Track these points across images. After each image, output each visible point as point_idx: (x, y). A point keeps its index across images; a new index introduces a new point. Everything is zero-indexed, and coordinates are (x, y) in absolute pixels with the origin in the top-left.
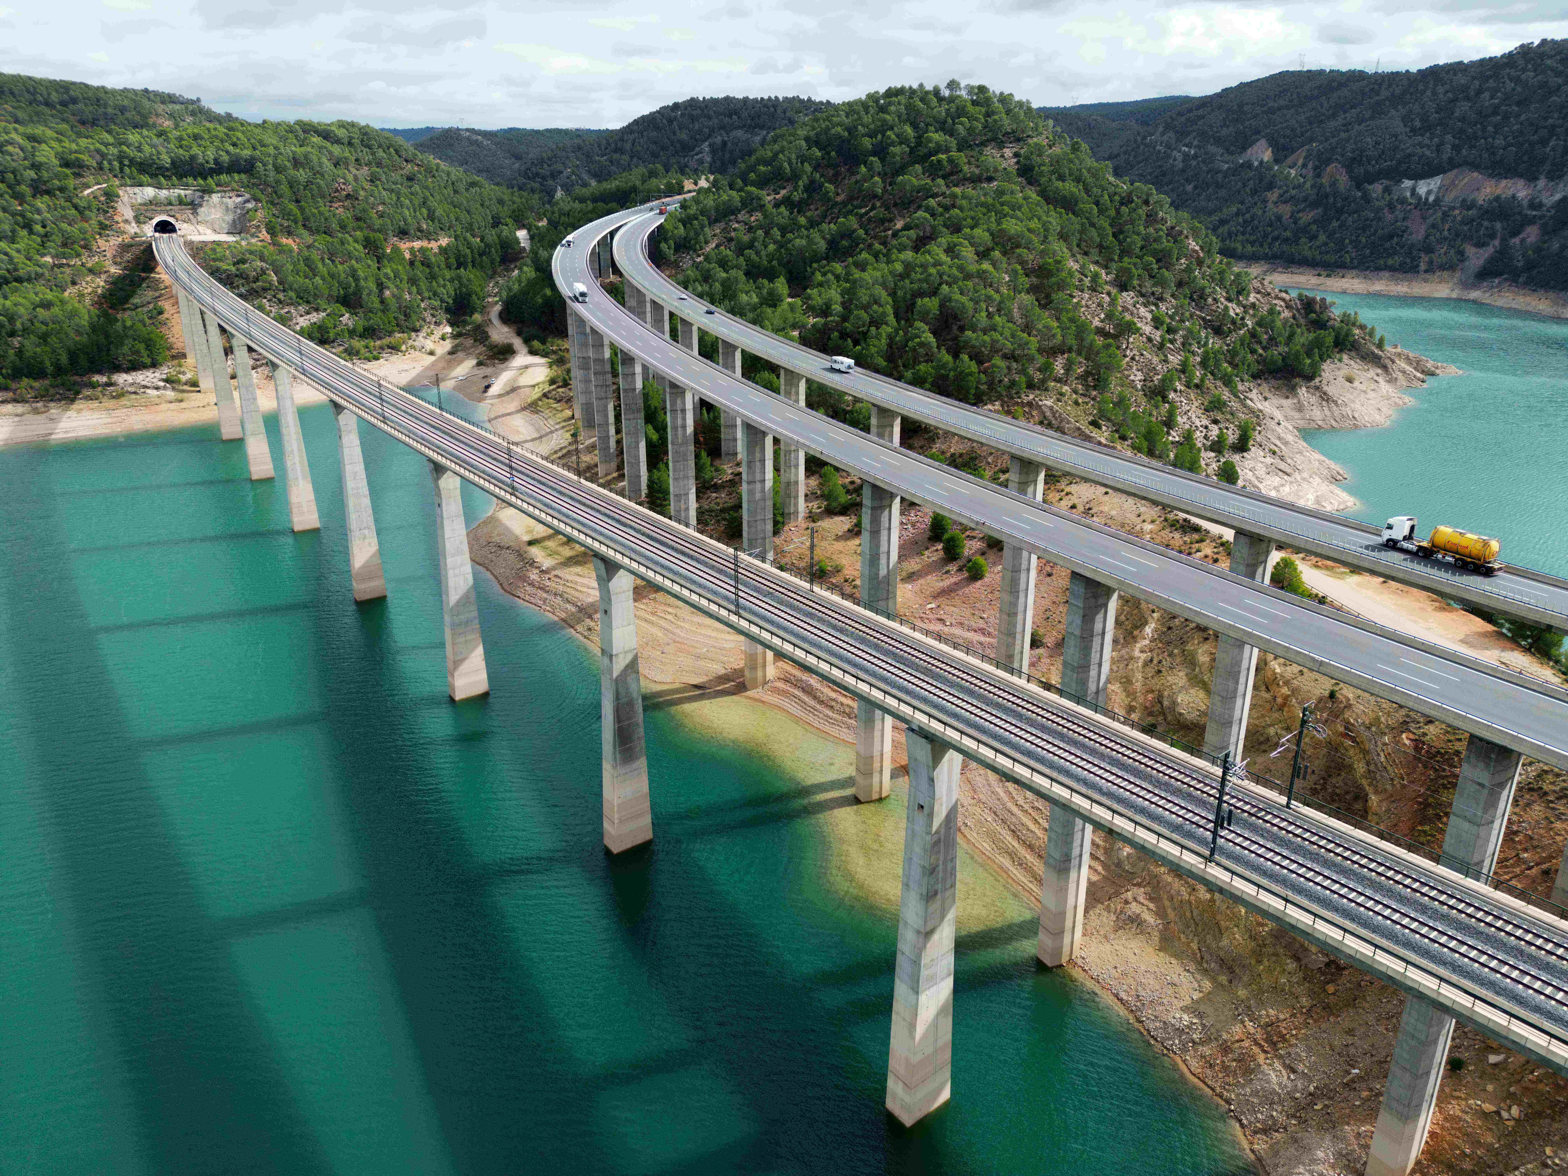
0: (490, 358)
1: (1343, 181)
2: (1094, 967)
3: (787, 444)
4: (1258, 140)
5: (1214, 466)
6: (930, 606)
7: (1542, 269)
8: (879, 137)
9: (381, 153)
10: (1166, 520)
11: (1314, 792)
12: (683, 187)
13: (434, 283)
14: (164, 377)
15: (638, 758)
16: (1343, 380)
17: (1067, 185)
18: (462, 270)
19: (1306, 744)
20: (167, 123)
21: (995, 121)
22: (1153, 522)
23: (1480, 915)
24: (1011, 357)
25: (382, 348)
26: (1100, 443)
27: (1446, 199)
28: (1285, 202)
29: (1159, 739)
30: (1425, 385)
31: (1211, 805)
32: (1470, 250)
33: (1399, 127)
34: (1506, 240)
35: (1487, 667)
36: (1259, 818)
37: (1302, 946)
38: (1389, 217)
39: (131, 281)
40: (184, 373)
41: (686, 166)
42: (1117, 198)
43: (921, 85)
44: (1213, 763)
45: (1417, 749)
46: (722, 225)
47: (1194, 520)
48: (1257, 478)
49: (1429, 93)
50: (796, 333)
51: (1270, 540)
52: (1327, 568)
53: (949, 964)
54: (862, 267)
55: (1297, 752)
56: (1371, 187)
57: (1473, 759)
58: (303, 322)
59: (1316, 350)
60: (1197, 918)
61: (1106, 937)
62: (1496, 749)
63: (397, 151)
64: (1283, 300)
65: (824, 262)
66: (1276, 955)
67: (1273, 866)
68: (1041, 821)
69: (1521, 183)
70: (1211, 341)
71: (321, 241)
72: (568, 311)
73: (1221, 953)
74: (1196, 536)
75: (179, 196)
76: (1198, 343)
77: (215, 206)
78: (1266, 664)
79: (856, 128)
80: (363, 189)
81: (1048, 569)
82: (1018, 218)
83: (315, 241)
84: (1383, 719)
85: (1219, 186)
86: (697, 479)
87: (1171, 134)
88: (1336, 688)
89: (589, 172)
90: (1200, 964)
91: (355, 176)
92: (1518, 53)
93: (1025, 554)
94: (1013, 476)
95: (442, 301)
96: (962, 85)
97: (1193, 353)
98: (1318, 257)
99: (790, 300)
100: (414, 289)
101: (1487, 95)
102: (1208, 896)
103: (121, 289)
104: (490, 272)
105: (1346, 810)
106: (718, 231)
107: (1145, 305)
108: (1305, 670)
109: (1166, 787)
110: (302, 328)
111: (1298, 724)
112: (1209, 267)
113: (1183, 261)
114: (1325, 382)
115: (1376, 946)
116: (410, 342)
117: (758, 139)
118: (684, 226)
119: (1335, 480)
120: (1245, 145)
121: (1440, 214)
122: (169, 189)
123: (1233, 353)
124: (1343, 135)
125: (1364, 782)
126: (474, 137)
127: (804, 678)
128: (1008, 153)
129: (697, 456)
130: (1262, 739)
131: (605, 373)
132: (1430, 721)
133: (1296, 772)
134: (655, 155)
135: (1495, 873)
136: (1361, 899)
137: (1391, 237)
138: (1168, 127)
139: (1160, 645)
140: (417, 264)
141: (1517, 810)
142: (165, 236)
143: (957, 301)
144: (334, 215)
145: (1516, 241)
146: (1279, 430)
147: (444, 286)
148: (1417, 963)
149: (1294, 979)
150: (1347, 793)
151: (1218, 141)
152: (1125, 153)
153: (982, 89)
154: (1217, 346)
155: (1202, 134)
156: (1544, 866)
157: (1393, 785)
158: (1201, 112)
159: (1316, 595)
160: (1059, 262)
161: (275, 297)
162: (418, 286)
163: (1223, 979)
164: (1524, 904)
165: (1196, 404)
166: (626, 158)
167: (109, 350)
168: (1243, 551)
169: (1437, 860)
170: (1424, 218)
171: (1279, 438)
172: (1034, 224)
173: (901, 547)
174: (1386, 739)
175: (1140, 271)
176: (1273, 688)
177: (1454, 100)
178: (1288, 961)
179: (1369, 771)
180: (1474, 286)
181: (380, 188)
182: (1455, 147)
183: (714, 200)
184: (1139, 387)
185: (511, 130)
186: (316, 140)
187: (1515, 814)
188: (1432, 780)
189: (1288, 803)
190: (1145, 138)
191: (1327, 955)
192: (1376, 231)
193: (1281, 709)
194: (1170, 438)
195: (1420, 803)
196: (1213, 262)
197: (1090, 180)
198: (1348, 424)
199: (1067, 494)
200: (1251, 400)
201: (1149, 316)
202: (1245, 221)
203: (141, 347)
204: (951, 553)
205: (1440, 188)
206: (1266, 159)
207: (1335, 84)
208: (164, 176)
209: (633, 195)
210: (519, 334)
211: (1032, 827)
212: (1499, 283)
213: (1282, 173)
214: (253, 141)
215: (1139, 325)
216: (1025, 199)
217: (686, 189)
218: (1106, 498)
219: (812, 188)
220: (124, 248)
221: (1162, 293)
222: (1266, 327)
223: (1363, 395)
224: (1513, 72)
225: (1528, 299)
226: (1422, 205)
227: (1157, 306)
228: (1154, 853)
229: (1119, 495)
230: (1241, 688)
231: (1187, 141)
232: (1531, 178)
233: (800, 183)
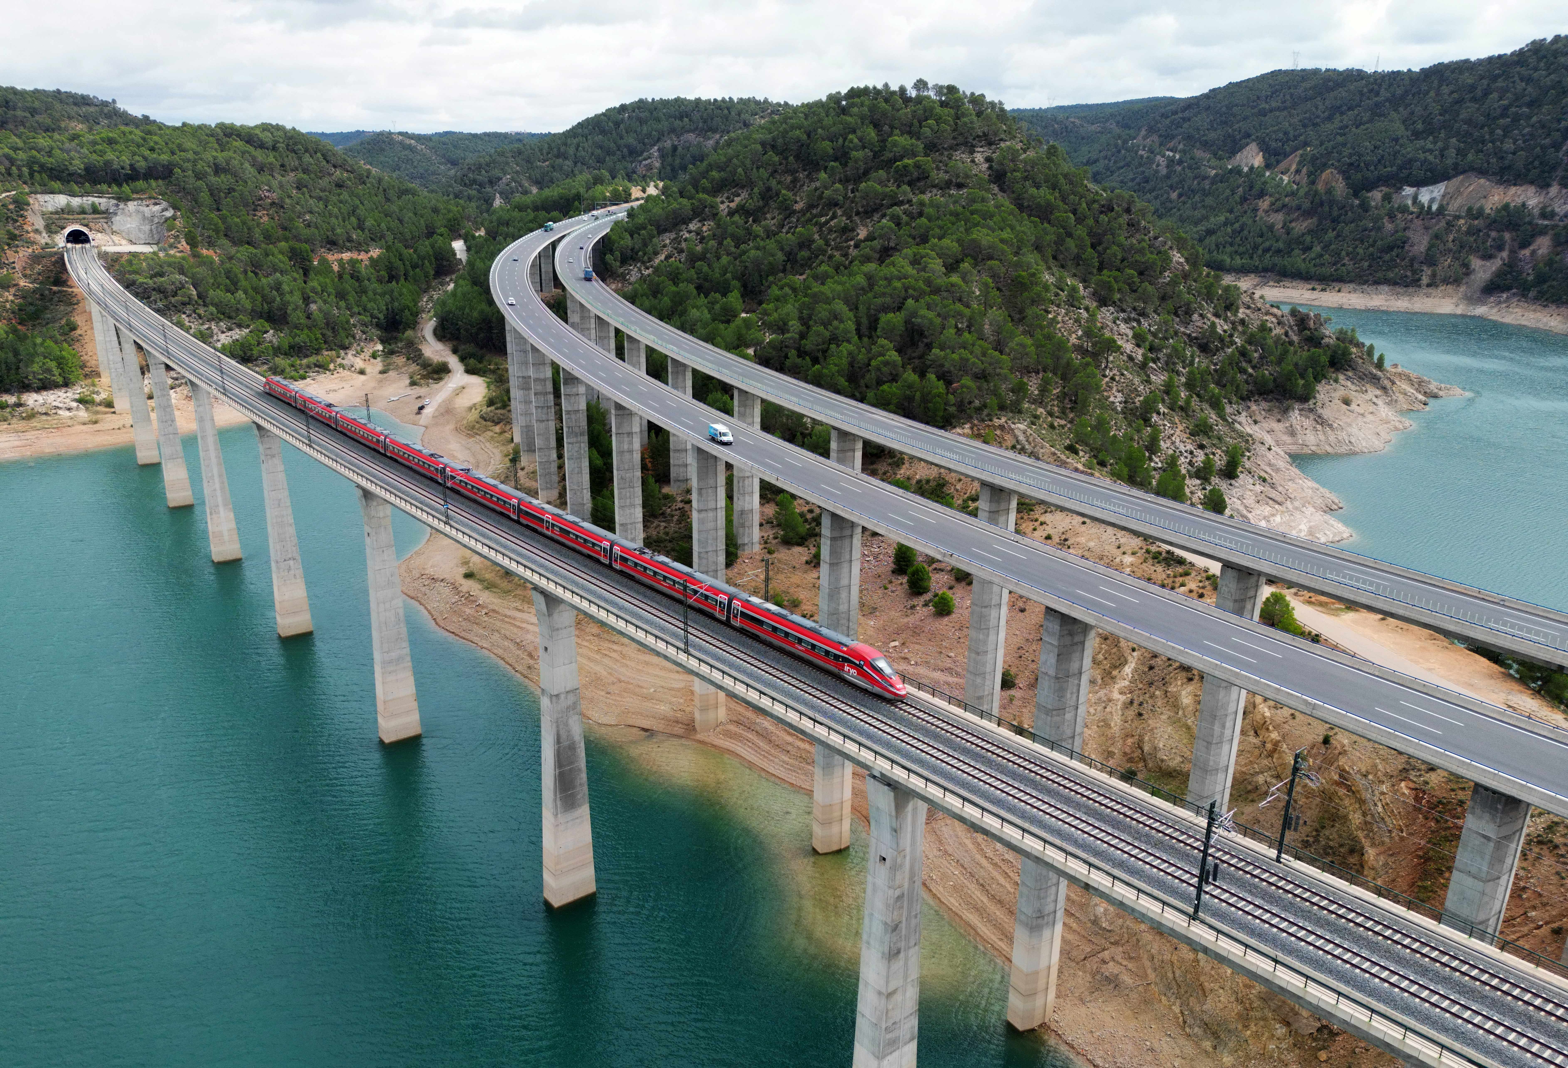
0: (424, 377)
1: (1340, 187)
2: (1069, 1031)
3: (741, 470)
4: (1247, 144)
5: (1200, 494)
6: (893, 644)
7: (1555, 283)
8: (841, 140)
9: (307, 158)
10: (1148, 552)
11: (1306, 844)
12: (630, 195)
13: (364, 298)
14: (77, 396)
15: (580, 806)
16: (1339, 402)
17: (1042, 191)
18: (394, 283)
19: (1298, 793)
20: (80, 126)
21: (965, 124)
22: (1133, 554)
23: (1485, 977)
24: (982, 376)
25: (309, 367)
26: (1076, 470)
27: (1450, 207)
28: (1277, 211)
29: (1140, 787)
30: (1427, 408)
31: (1195, 858)
32: (1476, 263)
33: (1399, 129)
34: (1515, 252)
35: (1493, 711)
36: (1247, 873)
37: (1292, 1009)
38: (1389, 227)
39: (42, 295)
40: (98, 393)
41: (634, 172)
42: (1096, 206)
43: (886, 85)
44: (1198, 813)
45: (1417, 799)
46: (673, 235)
47: (1178, 552)
48: (1246, 507)
49: (1432, 94)
50: (751, 351)
51: (1260, 574)
52: (1321, 604)
53: (913, 1027)
54: (822, 279)
55: (1288, 802)
56: (1370, 194)
57: (1478, 811)
58: (224, 339)
59: (1310, 370)
60: (1179, 980)
61: (1081, 1000)
62: (1503, 799)
63: (325, 156)
64: (1275, 316)
65: (781, 275)
66: (1264, 1019)
67: (1262, 924)
68: (1011, 874)
69: (1531, 190)
70: (1197, 360)
71: (244, 252)
72: (507, 328)
73: (1206, 1018)
74: (1180, 569)
75: (93, 204)
76: (1183, 362)
77: (130, 216)
78: (1254, 707)
79: (815, 130)
80: (290, 197)
81: (1020, 604)
82: (990, 228)
83: (238, 252)
84: (1380, 767)
85: (1206, 194)
86: (644, 507)
87: (1155, 138)
88: (1331, 734)
89: (530, 178)
90: (1183, 1029)
91: (280, 182)
92: (1529, 50)
93: (996, 589)
94: (983, 504)
95: (372, 316)
96: (930, 85)
97: (1178, 373)
98: (1313, 270)
99: (744, 315)
100: (342, 304)
101: (1495, 95)
102: (1191, 956)
103: (31, 304)
104: (424, 286)
105: (1340, 864)
106: (668, 242)
107: (1127, 321)
108: (1297, 714)
109: (1148, 839)
110: (223, 345)
111: (1289, 771)
112: (1195, 281)
113: (1166, 274)
114: (1319, 404)
115: (1373, 1011)
116: (339, 361)
117: (711, 142)
118: (632, 236)
119: (1330, 510)
120: (1235, 148)
121: (1443, 224)
122: (82, 196)
123: (1221, 373)
124: (1339, 139)
125: (1360, 834)
126: (408, 141)
127: (758, 721)
128: (979, 157)
129: (644, 482)
130: (1250, 787)
131: (546, 393)
132: (1432, 769)
133: (1287, 823)
134: (600, 161)
135: (1501, 933)
136: (1356, 960)
137: (1391, 248)
138: (1151, 130)
139: (1141, 686)
140: (346, 277)
141: (1525, 864)
142: (79, 246)
143: (923, 317)
144: (258, 225)
145: (1526, 252)
146: (1270, 455)
147: (375, 301)
148: (1417, 1029)
149: (1284, 1046)
150: (1341, 846)
151: (1206, 145)
152: (1106, 158)
153: (952, 89)
154: (1203, 365)
155: (1189, 138)
156: (1555, 925)
157: (1391, 838)
158: (1187, 114)
159: (1310, 633)
160: (1034, 275)
161: (194, 312)
162: (346, 300)
163: (1207, 1045)
164: (1533, 966)
165: (1181, 428)
166: (569, 163)
167: (18, 368)
168: (1230, 585)
169: (1438, 918)
170: (1426, 228)
171: (1270, 465)
172: (1006, 234)
173: (863, 581)
174: (1384, 788)
175: (1121, 284)
176: (1262, 733)
177: (1459, 102)
178: (1277, 1026)
179: (1366, 823)
180: (1480, 301)
181: (307, 196)
182: (1459, 152)
183: (663, 209)
184: (1119, 409)
185: (447, 133)
186: (238, 144)
187: (1523, 868)
188: (1433, 832)
189: (1279, 857)
190: (1125, 142)
191: (1319, 1020)
192: (1375, 242)
193: (1270, 755)
194: (1152, 464)
195: (1420, 857)
196: (1200, 274)
197: (1067, 187)
198: (1343, 449)
199: (1042, 524)
200: (1240, 423)
201: (1130, 333)
202: (1234, 231)
203: (53, 365)
204: (917, 587)
205: (1444, 196)
206: (1256, 165)
207: (1330, 84)
208: (76, 183)
209: (576, 203)
210: (455, 351)
211: (1002, 880)
212: (1508, 298)
213: (1274, 179)
214: (170, 145)
215: (1119, 343)
216: (997, 207)
217: (633, 197)
218: (1083, 528)
219: (767, 195)
220: (35, 259)
221: (1144, 308)
222: (1256, 345)
223: (1360, 418)
224: (1524, 71)
225: (1538, 315)
226: (1425, 213)
227: (1139, 322)
228: (1133, 910)
229: (1098, 524)
230: (1228, 732)
231: (1172, 144)
232: (1543, 185)
233: (756, 190)
